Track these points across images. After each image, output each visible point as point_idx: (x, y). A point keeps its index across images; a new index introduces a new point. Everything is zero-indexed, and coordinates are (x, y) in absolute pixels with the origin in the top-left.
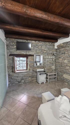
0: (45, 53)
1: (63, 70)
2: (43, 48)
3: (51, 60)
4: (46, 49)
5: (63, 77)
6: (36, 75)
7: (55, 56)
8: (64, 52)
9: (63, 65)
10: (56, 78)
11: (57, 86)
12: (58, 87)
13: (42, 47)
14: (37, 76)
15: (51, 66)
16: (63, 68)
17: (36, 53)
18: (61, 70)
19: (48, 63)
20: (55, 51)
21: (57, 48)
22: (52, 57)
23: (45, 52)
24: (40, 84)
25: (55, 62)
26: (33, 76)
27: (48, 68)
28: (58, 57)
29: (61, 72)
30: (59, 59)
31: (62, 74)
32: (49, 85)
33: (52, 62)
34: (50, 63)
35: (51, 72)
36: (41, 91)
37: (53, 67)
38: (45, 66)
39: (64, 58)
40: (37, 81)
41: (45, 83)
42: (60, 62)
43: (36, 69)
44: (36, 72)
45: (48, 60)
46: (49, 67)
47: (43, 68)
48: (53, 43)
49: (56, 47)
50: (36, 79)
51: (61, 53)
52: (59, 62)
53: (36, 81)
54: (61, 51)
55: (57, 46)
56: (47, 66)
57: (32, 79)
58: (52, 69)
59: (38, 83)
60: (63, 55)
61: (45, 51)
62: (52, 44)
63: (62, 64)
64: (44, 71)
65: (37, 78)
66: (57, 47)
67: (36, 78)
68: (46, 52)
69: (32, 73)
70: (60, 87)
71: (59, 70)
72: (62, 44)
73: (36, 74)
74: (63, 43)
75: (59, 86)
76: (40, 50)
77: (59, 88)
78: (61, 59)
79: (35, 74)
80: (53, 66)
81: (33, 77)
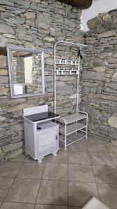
0: (50, 45)
1: (107, 105)
2: (41, 25)
3: (71, 73)
4: (52, 29)
5: (109, 126)
6: (20, 133)
7: (81, 57)
8: (112, 43)
9: (108, 89)
10: (84, 129)
11: (94, 158)
12: (98, 160)
13: (40, 15)
14: (23, 136)
15: (69, 95)
16: (109, 97)
17: (17, 42)
18: (100, 104)
19: (60, 84)
20: (81, 39)
21: (88, 29)
22: (72, 63)
23: (50, 39)
24: (40, 162)
25: (81, 78)
26: (10, 136)
27: (61, 102)
28: (92, 61)
29: (101, 111)
30: (96, 69)
31: (103, 116)
32: (71, 159)
33: (73, 78)
34: (66, 82)
35: (70, 113)
36: (53, 195)
37: (73, 96)
38: (52, 94)
39: (112, 66)
40: (27, 153)
41: (55, 155)
42: (97, 78)
43: (20, 107)
44: (21, 120)
45: (62, 73)
46: (63, 98)
47: (44, 104)
48: (75, 10)
49: (84, 28)
50: (23, 147)
51: (102, 50)
52: (92, 78)
53: (24, 153)
54: (101, 41)
55: (89, 23)
56: (57, 94)
57: (6, 151)
58: (74, 103)
59: (30, 158)
60: (110, 54)
61: (49, 35)
62: (71, 10)
63: (106, 85)
64: (50, 114)
65: (24, 144)
66: (89, 27)
67: (21, 143)
68: (53, 39)
69: (4, 125)
70: (105, 159)
71: (94, 104)
72: (108, 15)
73: (21, 129)
74: (110, 13)
75: (100, 155)
76: (30, 32)
77: (103, 163)
78: (102, 69)
79: (19, 128)
80: (75, 93)
81: (8, 140)
